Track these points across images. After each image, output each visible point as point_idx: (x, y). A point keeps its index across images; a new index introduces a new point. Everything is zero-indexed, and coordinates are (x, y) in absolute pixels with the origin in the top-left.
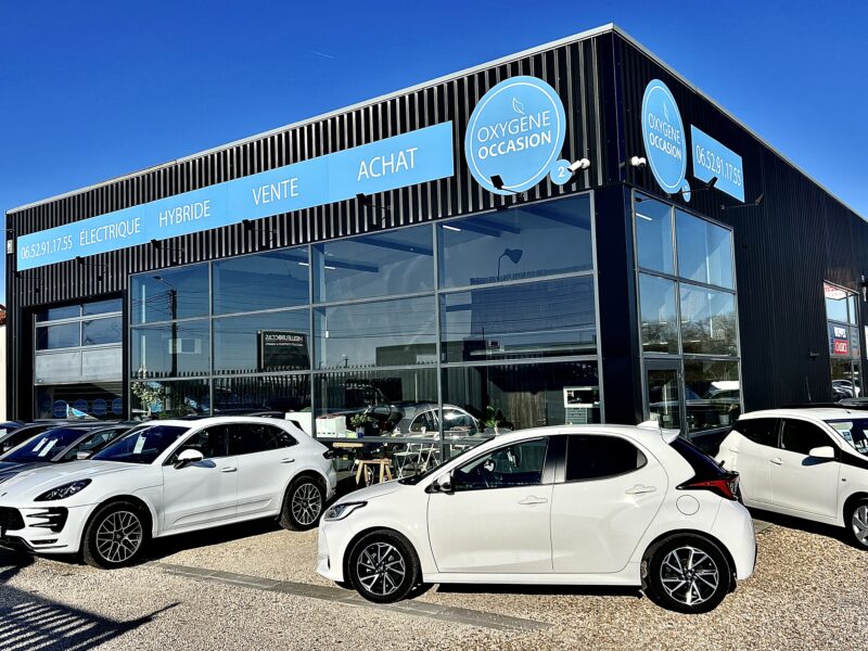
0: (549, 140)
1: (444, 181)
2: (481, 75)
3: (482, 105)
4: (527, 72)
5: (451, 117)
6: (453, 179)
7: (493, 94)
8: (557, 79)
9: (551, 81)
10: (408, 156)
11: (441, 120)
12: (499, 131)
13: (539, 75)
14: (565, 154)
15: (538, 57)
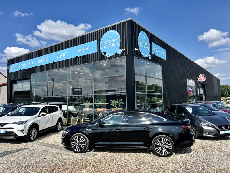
0: (117, 44)
1: (96, 53)
2: (104, 29)
3: (104, 36)
4: (113, 29)
5: (97, 39)
6: (98, 53)
7: (106, 34)
8: (119, 31)
9: (118, 31)
10: (88, 48)
11: (95, 40)
12: (107, 42)
13: (115, 30)
14: (120, 48)
15: (115, 26)
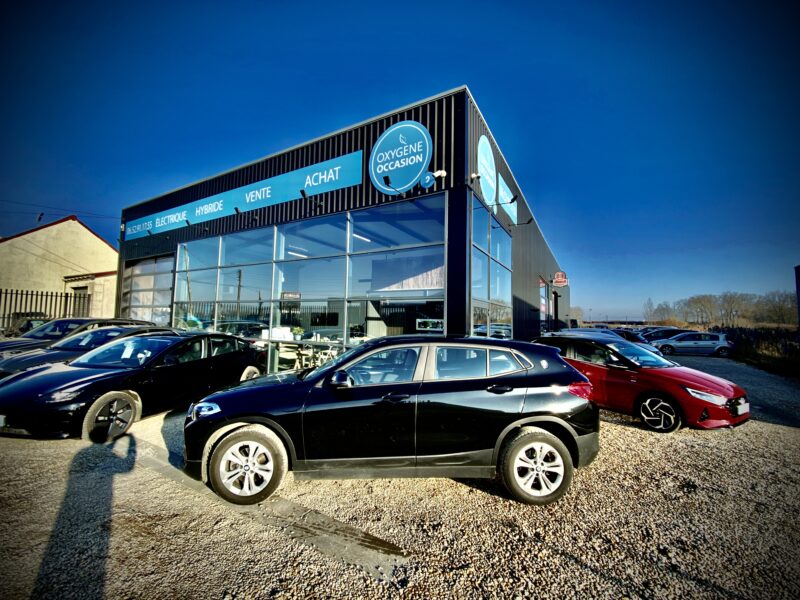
0: (421, 160)
1: (355, 187)
3: (381, 139)
4: (409, 118)
5: (362, 148)
6: (361, 186)
7: (387, 133)
8: (428, 122)
9: (424, 123)
10: (334, 172)
11: (356, 150)
12: (390, 155)
13: (417, 119)
14: (431, 169)
15: (416, 109)
